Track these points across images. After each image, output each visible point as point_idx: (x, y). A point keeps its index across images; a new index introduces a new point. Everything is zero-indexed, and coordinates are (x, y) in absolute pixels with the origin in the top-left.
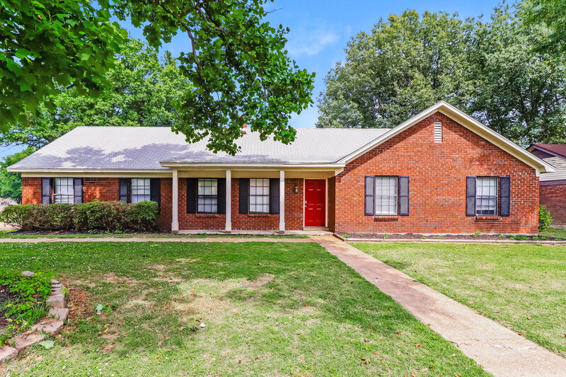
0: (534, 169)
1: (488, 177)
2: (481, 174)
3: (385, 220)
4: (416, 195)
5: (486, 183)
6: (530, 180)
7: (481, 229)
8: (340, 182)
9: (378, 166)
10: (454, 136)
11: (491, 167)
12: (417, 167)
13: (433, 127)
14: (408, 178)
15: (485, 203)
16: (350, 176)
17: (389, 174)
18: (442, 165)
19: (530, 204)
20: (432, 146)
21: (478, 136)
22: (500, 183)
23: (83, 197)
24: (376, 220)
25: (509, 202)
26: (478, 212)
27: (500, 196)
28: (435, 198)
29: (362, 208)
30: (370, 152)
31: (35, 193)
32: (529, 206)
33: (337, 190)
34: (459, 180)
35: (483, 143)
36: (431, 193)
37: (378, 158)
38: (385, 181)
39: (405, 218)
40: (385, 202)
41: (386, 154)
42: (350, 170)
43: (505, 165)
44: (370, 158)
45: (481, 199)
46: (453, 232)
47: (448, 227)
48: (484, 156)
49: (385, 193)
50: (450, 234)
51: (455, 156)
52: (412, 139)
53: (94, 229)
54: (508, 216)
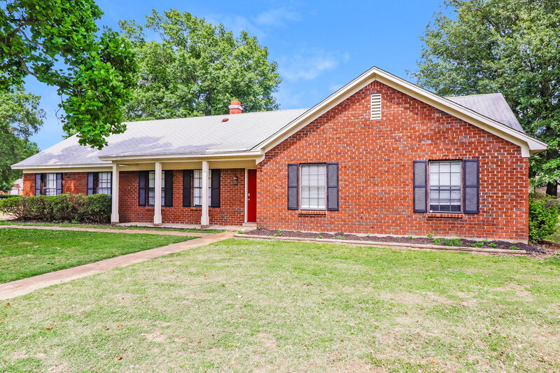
0: (519, 147)
1: (446, 160)
2: (434, 157)
3: (311, 216)
4: (347, 185)
5: (445, 168)
6: (512, 163)
7: (436, 230)
8: (261, 171)
9: (302, 152)
10: (397, 109)
11: (448, 147)
12: (348, 151)
13: (369, 101)
14: (337, 164)
15: (445, 195)
16: (272, 164)
17: (315, 161)
18: (381, 147)
19: (514, 197)
20: (368, 124)
21: (430, 106)
22: (464, 169)
23: (62, 189)
24: (301, 215)
25: (478, 194)
26: (433, 207)
27: (465, 186)
28: (371, 189)
29: (285, 201)
30: (293, 136)
31: (31, 187)
32: (512, 200)
33: (258, 181)
34: (404, 166)
35: (437, 115)
36: (366, 182)
37: (303, 142)
38: (314, 169)
39: (334, 214)
40: (314, 194)
41: (311, 138)
42: (271, 158)
43: (471, 143)
44: (294, 143)
45: (439, 190)
46: (396, 233)
47: (388, 227)
48: (439, 132)
49: (314, 183)
50: (391, 235)
51: (397, 134)
52: (342, 118)
53: (60, 219)
54: (478, 213)
